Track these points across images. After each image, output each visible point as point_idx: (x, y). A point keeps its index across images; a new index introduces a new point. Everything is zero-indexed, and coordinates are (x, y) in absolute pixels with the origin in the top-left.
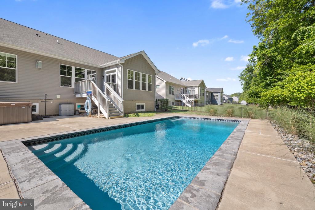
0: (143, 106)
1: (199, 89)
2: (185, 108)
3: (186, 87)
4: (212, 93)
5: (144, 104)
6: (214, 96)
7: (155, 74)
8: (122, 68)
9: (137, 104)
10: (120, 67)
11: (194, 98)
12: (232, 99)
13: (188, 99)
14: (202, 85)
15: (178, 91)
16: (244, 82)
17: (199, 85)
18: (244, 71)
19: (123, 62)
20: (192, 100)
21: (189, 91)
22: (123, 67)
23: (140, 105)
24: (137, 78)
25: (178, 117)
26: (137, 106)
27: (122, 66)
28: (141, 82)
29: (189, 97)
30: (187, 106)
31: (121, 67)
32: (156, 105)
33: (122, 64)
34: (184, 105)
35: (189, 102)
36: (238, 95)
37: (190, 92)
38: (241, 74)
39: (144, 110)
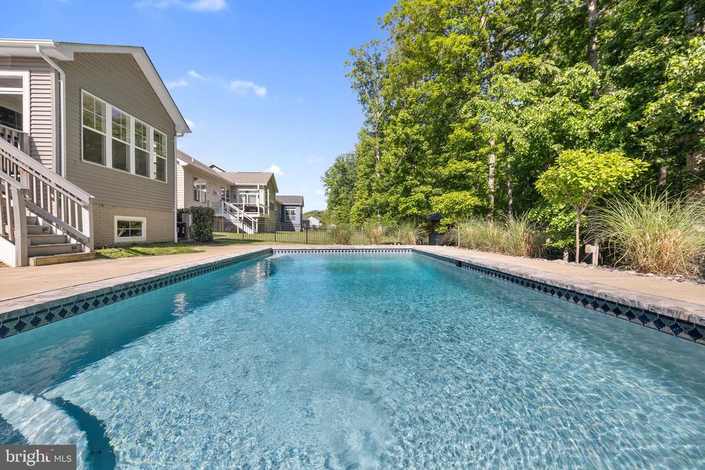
0: (139, 224)
1: (266, 192)
2: (237, 236)
3: (234, 187)
4: (283, 206)
5: (144, 220)
6: (287, 214)
7: (175, 132)
8: (58, 76)
9: (117, 218)
10: (49, 72)
11: (258, 212)
12: (309, 221)
13: (243, 214)
14: (271, 186)
15: (215, 193)
16: (329, 190)
17: (266, 184)
18: (331, 168)
19: (68, 57)
20: (255, 218)
21: (241, 196)
22: (63, 75)
23: (128, 223)
24: (119, 130)
25: (271, 251)
26: (121, 224)
27: (60, 70)
28: (132, 146)
29: (245, 211)
30: (241, 231)
31: (53, 75)
32: (178, 225)
33: (61, 63)
34: (233, 229)
35: (247, 222)
36: (317, 214)
37: (244, 198)
38: (327, 174)
39: (143, 237)
